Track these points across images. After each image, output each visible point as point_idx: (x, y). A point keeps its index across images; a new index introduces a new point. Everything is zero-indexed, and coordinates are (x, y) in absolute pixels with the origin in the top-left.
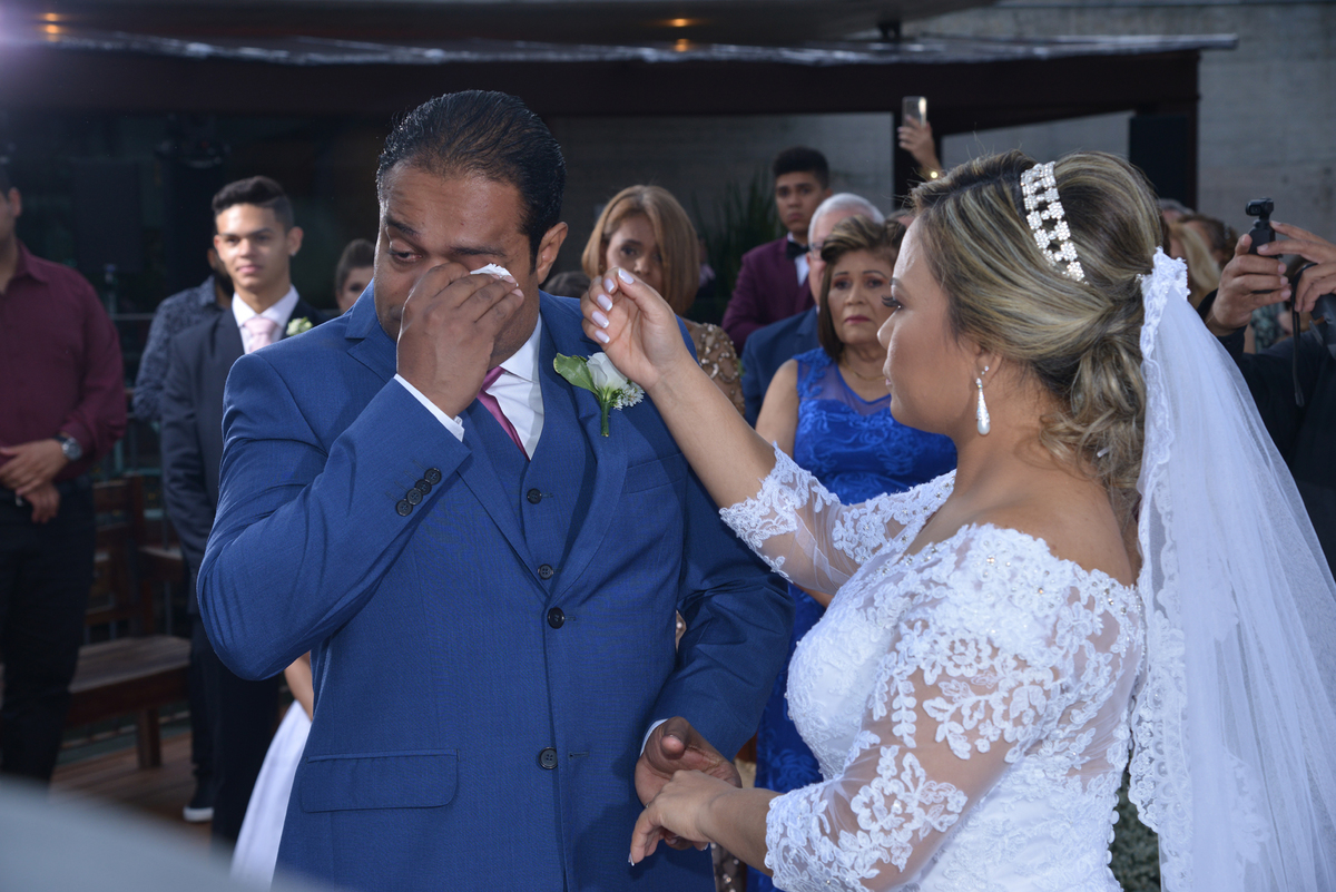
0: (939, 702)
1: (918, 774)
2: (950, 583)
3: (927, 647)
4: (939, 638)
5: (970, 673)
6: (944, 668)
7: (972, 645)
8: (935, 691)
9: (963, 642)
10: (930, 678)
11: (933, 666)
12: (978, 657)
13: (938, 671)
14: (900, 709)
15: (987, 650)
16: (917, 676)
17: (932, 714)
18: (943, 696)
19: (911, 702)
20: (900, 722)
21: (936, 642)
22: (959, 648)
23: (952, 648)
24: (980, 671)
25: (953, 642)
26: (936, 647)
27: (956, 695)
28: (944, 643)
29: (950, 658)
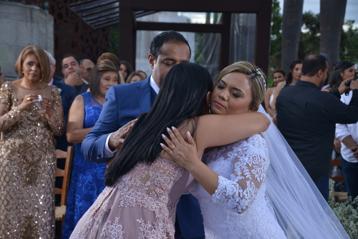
0: (254, 170)
1: (254, 186)
2: (248, 146)
3: (248, 159)
4: (250, 157)
5: (257, 163)
6: (252, 163)
7: (257, 157)
8: (252, 168)
9: (255, 156)
10: (250, 165)
11: (250, 162)
12: (258, 159)
13: (251, 163)
14: (246, 172)
15: (259, 158)
16: (247, 165)
17: (253, 173)
18: (254, 169)
19: (248, 170)
20: (247, 175)
21: (249, 157)
22: (254, 158)
23: (253, 158)
24: (259, 162)
25: (253, 157)
26: (250, 158)
27: (256, 168)
28: (251, 157)
29: (253, 160)
